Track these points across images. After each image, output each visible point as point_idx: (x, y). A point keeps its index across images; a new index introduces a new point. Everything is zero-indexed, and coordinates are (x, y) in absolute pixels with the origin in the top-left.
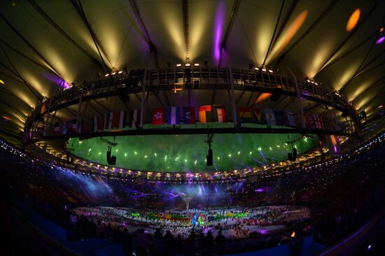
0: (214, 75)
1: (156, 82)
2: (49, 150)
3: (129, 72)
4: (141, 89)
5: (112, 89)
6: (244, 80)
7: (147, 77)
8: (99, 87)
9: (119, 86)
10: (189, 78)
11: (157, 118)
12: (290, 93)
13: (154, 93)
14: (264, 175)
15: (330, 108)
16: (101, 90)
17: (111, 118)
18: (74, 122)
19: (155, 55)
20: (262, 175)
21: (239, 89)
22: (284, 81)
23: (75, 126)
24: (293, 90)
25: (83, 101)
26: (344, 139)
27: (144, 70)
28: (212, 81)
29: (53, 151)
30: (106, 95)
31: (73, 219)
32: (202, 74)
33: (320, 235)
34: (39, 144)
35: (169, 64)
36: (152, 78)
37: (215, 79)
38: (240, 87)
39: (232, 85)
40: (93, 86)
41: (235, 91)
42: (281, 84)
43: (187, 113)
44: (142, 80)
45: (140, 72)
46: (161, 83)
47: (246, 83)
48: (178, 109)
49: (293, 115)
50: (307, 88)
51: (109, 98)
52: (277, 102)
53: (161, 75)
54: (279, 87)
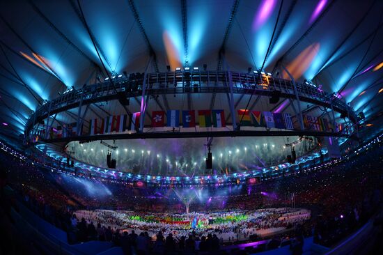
0: (213, 79)
1: (156, 86)
2: (49, 153)
3: (128, 76)
4: (140, 93)
5: (111, 92)
6: (243, 83)
7: (147, 81)
8: (99, 90)
9: (118, 90)
10: (188, 82)
12: (289, 96)
13: (154, 97)
14: (264, 178)
15: (329, 110)
16: (100, 93)
17: (111, 121)
18: (74, 125)
19: (155, 59)
20: (262, 178)
21: (238, 93)
22: (283, 84)
23: (75, 130)
24: (291, 92)
25: (83, 104)
26: (343, 140)
27: (143, 74)
28: (212, 84)
29: (54, 154)
30: (106, 99)
31: (74, 222)
32: (202, 77)
33: (320, 237)
34: (39, 147)
35: (168, 67)
36: (152, 82)
37: (214, 82)
38: (238, 91)
39: (231, 89)
40: (93, 89)
41: (234, 94)
42: (279, 87)
43: (187, 117)
44: (142, 84)
45: (140, 76)
46: (161, 87)
47: (245, 86)
48: (177, 112)
49: (291, 118)
50: (306, 90)
51: (109, 102)
52: (276, 105)
53: (161, 79)
54: (278, 89)
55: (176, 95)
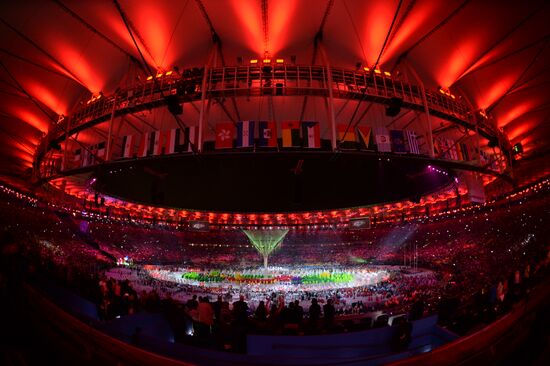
0: (304, 76)
1: (222, 86)
2: (69, 189)
3: (181, 73)
4: (198, 97)
5: (157, 97)
6: (347, 83)
7: (208, 78)
8: (137, 95)
9: (167, 93)
10: (268, 80)
11: (223, 139)
12: (415, 107)
13: (218, 101)
14: (375, 220)
15: (472, 133)
16: (141, 99)
17: (157, 138)
18: (100, 146)
20: (372, 220)
21: (341, 97)
22: (407, 89)
23: (100, 153)
24: (419, 102)
25: (115, 116)
26: (490, 178)
27: (203, 69)
28: (301, 84)
29: (76, 190)
30: (149, 106)
32: (288, 74)
34: (55, 183)
35: (240, 60)
36: (215, 79)
37: (306, 81)
38: (340, 95)
39: (331, 92)
40: (130, 94)
41: (335, 99)
42: (401, 93)
43: (265, 131)
44: (200, 84)
45: (199, 72)
46: (228, 87)
47: (351, 88)
48: (252, 125)
49: (417, 138)
50: (440, 101)
51: (153, 110)
52: (395, 118)
53: (229, 76)
54: (397, 95)
55: (251, 98)
